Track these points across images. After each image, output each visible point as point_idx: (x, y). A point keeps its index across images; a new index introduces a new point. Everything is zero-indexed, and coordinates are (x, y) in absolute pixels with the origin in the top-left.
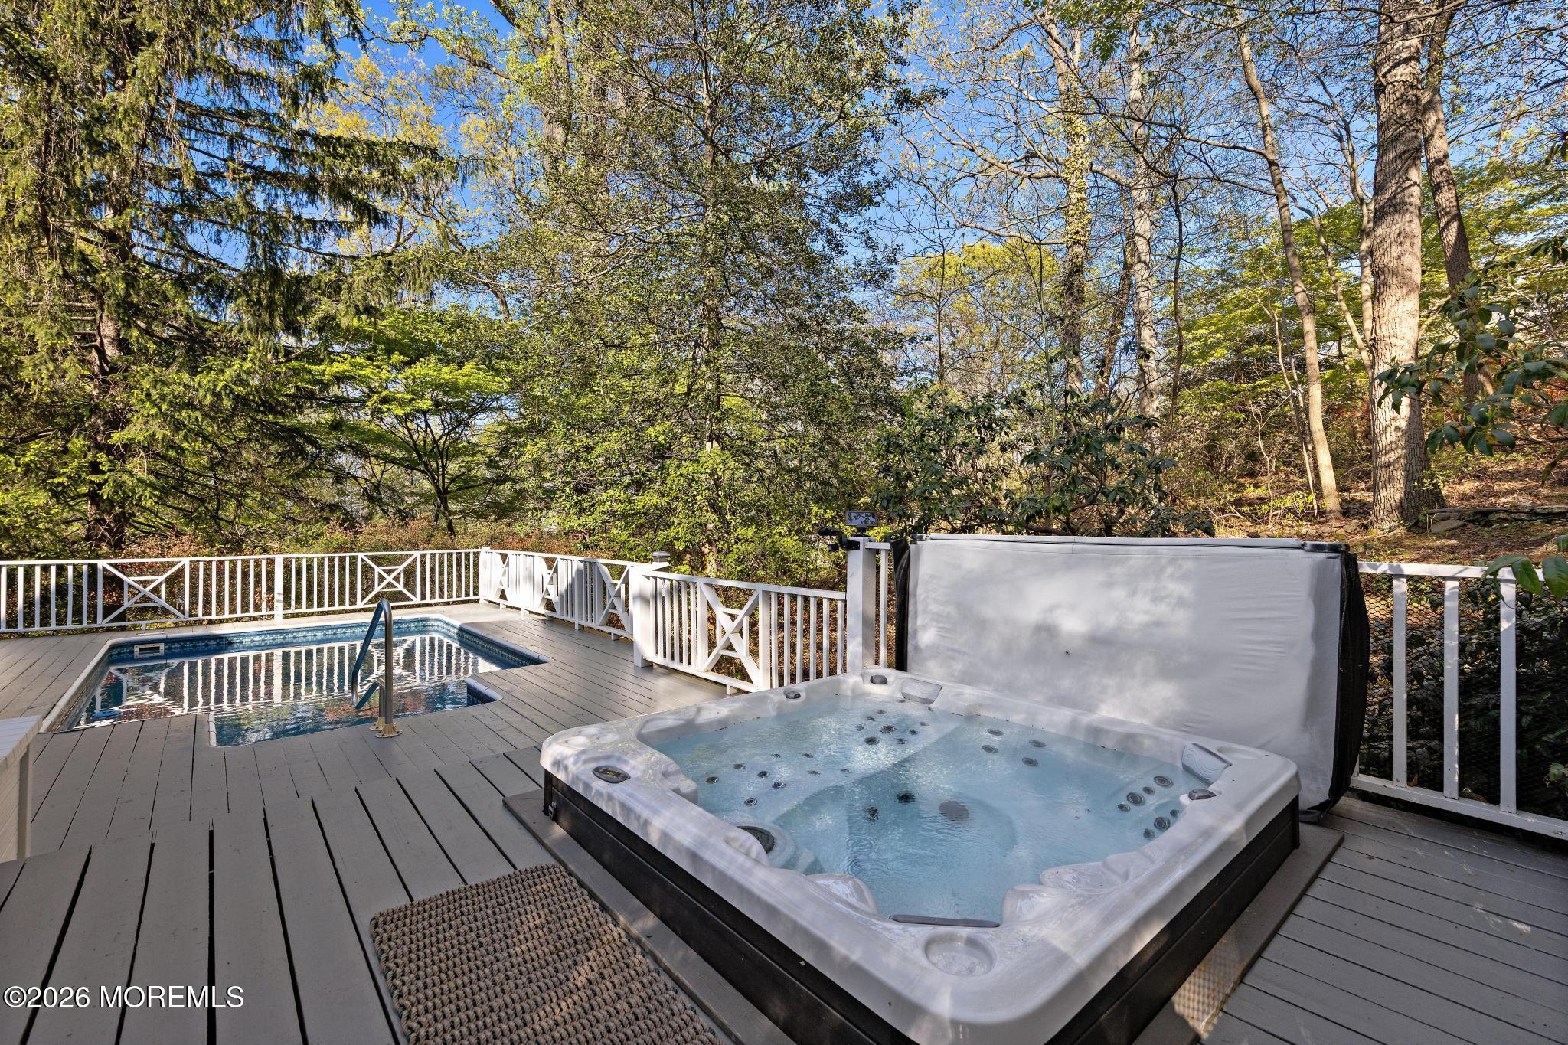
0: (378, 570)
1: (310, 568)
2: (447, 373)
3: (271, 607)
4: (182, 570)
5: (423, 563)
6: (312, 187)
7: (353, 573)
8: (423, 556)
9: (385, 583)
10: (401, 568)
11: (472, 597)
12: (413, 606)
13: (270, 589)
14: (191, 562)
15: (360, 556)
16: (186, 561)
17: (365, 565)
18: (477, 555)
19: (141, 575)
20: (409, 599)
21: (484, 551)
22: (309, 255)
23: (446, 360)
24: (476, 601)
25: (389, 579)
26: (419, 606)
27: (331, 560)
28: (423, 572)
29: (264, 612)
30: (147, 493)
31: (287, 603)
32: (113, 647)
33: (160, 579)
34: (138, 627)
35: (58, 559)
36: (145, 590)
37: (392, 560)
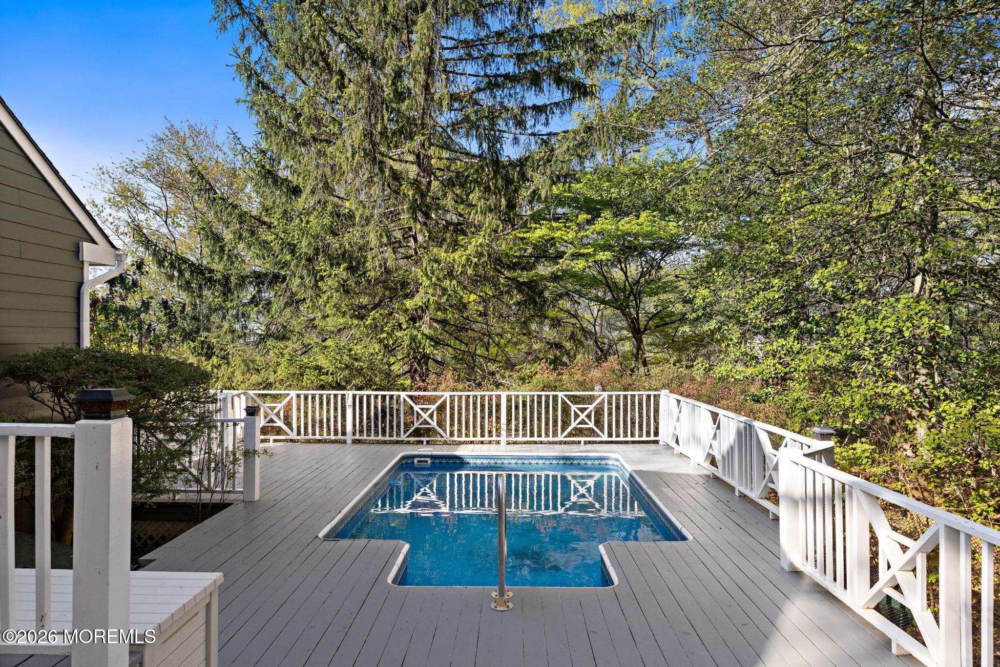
0: (574, 408)
1: (524, 404)
2: (627, 224)
4: (445, 402)
5: (610, 403)
6: (535, 80)
7: (555, 409)
8: (610, 397)
9: (578, 420)
10: (591, 407)
11: (652, 438)
12: (601, 442)
13: (498, 418)
14: (451, 396)
15: (561, 395)
16: (447, 395)
17: (564, 403)
18: (657, 397)
19: (423, 404)
20: (598, 436)
21: (664, 393)
22: (532, 138)
23: (620, 212)
24: (656, 442)
25: (583, 416)
26: (605, 443)
27: (539, 397)
28: (610, 409)
29: (494, 438)
30: (427, 344)
31: (509, 433)
32: (403, 458)
33: (433, 407)
34: (422, 442)
35: (383, 390)
36: (425, 416)
37: (584, 399)
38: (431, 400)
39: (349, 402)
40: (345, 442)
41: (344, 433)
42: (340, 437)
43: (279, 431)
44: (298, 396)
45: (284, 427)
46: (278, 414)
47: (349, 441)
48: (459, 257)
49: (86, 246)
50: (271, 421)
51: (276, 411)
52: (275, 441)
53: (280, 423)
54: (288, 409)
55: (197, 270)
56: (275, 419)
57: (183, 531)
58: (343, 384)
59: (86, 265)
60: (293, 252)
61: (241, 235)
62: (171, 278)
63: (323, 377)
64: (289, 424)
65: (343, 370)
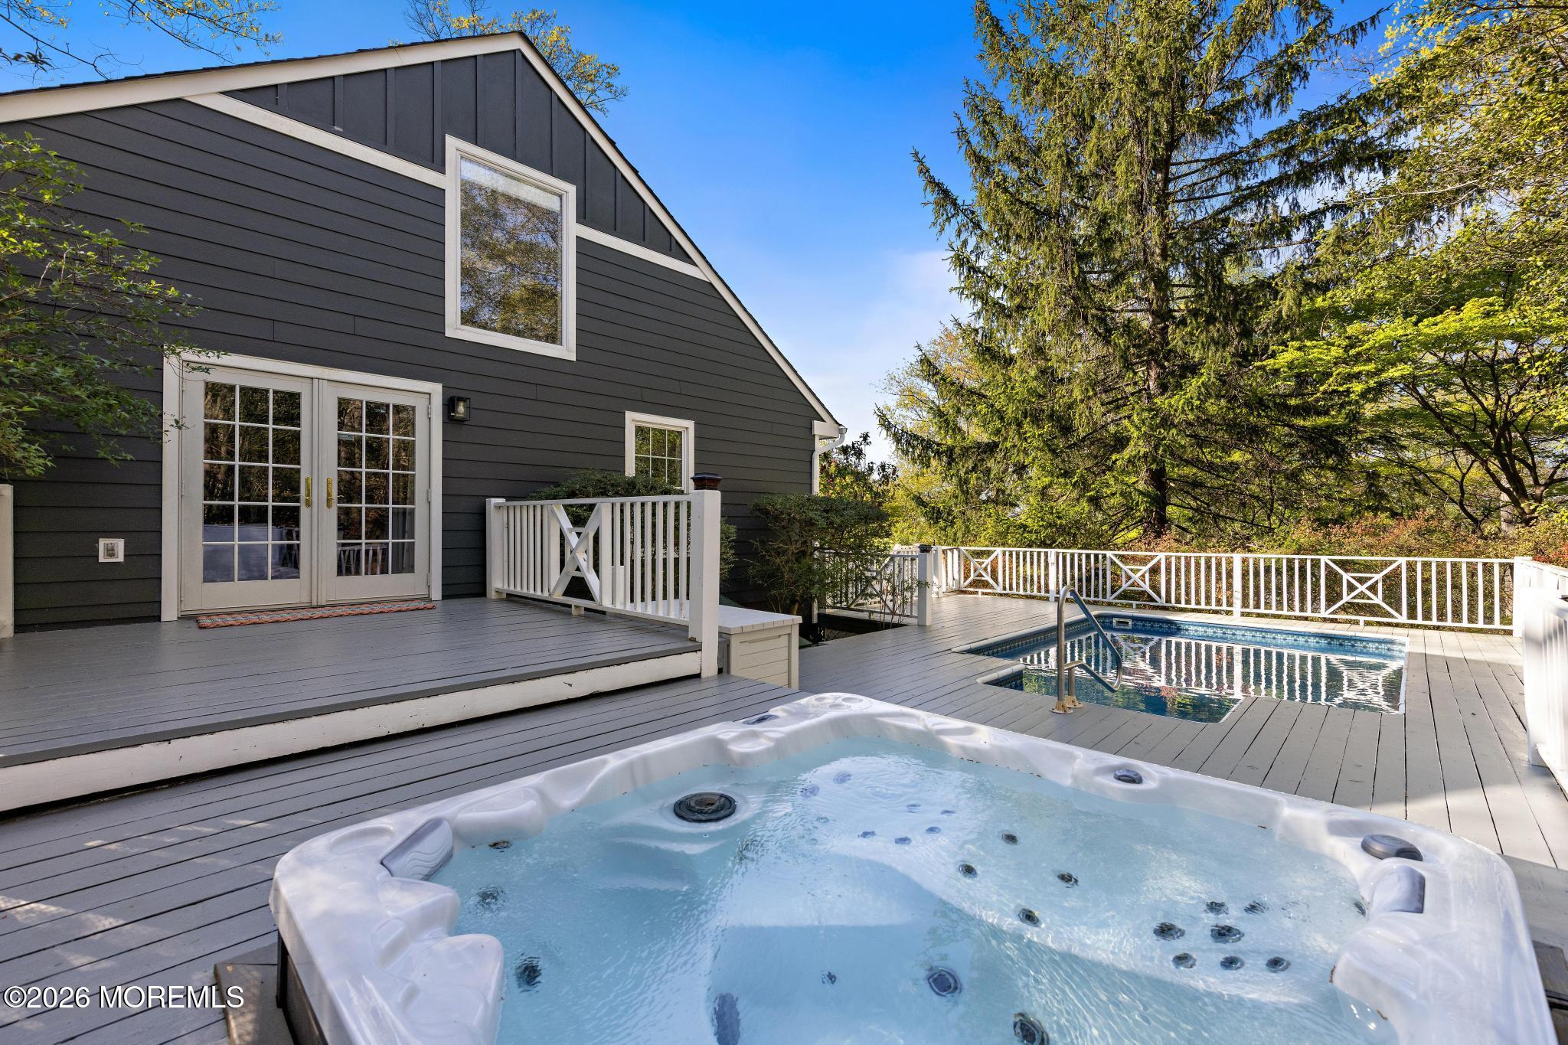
0: (1346, 577)
1: (1268, 570)
3: (1230, 604)
4: (1159, 563)
5: (1412, 572)
7: (1316, 578)
8: (1412, 564)
9: (1355, 593)
10: (1377, 576)
11: (1498, 626)
12: (1397, 625)
13: (1230, 586)
14: (1167, 557)
15: (1324, 559)
16: (1162, 555)
17: (1330, 573)
19: (1133, 564)
20: (1391, 616)
21: (1520, 561)
25: (1361, 588)
26: (1403, 626)
27: (1292, 562)
28: (1412, 584)
29: (1224, 607)
31: (1245, 603)
32: (1099, 616)
33: (1145, 569)
34: (1131, 605)
35: (1086, 549)
36: (1136, 577)
37: (1367, 566)
38: (1144, 561)
39: (1052, 559)
40: (1047, 599)
41: (1047, 591)
42: (1043, 593)
43: (986, 584)
44: (1004, 554)
45: (991, 581)
46: (985, 569)
47: (1052, 599)
48: (1177, 401)
49: (816, 423)
50: (980, 575)
51: (983, 566)
52: (983, 594)
53: (987, 578)
54: (994, 563)
55: (927, 445)
56: (983, 573)
57: (835, 638)
58: (1048, 542)
59: (817, 438)
60: (1002, 419)
61: (959, 409)
62: (906, 453)
63: (1026, 535)
64: (996, 580)
65: (1046, 528)
